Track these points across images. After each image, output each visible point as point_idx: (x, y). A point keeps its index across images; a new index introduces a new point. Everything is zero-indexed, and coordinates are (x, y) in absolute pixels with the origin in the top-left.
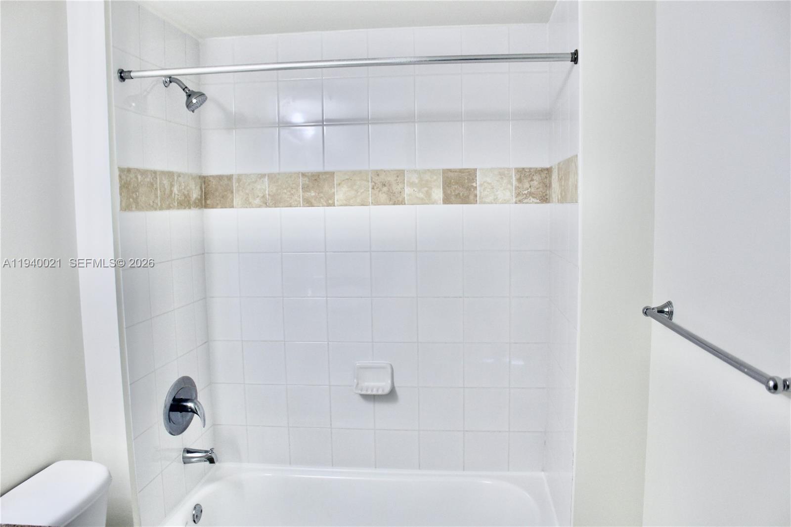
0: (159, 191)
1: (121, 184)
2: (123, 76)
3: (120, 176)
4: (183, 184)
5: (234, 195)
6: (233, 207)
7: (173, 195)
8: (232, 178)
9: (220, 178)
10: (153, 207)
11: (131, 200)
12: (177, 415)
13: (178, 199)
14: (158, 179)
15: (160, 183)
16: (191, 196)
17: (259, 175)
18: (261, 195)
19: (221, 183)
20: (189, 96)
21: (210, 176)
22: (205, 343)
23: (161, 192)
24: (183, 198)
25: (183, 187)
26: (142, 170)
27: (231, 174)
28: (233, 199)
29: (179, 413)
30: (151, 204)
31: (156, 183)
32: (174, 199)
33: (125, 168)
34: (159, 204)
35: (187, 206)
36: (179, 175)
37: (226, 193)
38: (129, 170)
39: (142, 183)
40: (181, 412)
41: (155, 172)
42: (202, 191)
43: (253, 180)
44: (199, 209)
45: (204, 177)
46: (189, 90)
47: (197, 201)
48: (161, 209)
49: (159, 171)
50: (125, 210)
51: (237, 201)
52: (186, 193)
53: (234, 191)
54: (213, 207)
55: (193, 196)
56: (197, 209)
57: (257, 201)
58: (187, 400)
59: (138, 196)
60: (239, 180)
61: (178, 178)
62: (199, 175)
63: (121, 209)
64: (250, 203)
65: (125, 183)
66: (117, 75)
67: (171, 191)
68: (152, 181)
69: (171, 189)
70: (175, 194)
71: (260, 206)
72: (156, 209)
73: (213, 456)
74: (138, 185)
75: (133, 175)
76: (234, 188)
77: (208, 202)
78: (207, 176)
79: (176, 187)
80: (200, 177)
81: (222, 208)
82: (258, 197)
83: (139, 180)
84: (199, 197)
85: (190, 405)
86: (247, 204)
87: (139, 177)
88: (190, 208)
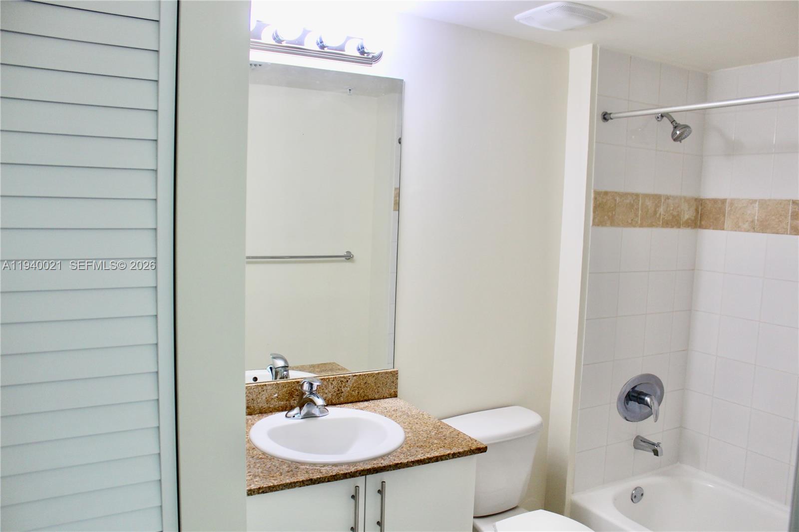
0: (640, 212)
1: (595, 204)
2: (605, 117)
3: (595, 198)
4: (672, 206)
5: (726, 218)
6: (723, 229)
7: (658, 215)
8: (726, 202)
9: (715, 201)
10: (632, 224)
11: (606, 217)
12: (633, 405)
13: (663, 219)
14: (640, 200)
15: (642, 204)
16: (682, 216)
17: (750, 200)
18: (750, 220)
19: (715, 206)
20: (675, 127)
21: (707, 199)
22: (684, 350)
23: (642, 211)
24: (671, 218)
25: (672, 208)
26: (622, 193)
27: (725, 198)
28: (724, 222)
29: (637, 403)
30: (630, 221)
31: (638, 205)
32: (659, 218)
33: (601, 192)
34: (639, 222)
35: (676, 225)
36: (668, 198)
37: (718, 216)
38: (606, 193)
39: (620, 204)
40: (639, 403)
41: (637, 195)
42: (698, 213)
43: (744, 205)
44: (692, 228)
45: (702, 200)
46: (676, 123)
47: (690, 221)
48: (641, 226)
49: (642, 194)
50: (598, 225)
51: (728, 223)
52: (675, 213)
53: (726, 214)
54: (705, 228)
55: (684, 216)
56: (690, 228)
57: (746, 226)
58: (646, 395)
59: (615, 215)
60: (732, 204)
61: (665, 200)
62: (696, 197)
63: (594, 224)
64: (739, 227)
65: (600, 204)
66: (600, 118)
67: (655, 212)
68: (632, 202)
69: (655, 209)
70: (660, 214)
71: (748, 231)
72: (634, 226)
73: (658, 449)
74: (615, 205)
75: (611, 197)
76: (727, 212)
77: (703, 223)
78: (704, 199)
79: (662, 207)
80: (696, 200)
81: (713, 229)
82: (747, 221)
83: (617, 202)
84: (693, 218)
85: (648, 399)
86: (737, 228)
87: (618, 199)
88: (679, 227)
